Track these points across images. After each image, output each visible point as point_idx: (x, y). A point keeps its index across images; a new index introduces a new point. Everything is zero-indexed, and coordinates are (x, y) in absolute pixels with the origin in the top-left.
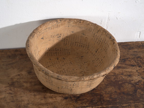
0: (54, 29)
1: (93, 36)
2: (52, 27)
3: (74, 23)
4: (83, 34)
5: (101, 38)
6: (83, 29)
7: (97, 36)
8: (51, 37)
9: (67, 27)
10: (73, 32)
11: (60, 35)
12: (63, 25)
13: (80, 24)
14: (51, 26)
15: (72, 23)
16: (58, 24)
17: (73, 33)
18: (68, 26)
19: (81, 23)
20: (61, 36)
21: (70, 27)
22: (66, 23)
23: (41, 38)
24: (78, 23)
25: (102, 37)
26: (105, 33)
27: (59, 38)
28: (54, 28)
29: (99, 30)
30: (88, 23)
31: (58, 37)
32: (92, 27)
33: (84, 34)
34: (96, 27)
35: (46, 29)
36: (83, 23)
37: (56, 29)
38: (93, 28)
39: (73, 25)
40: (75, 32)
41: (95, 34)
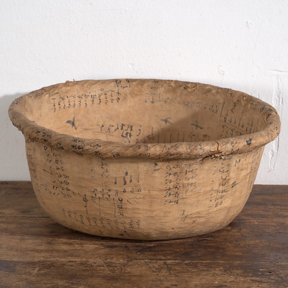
0: (109, 103)
1: (223, 127)
2: (103, 97)
3: (167, 92)
4: (197, 126)
5: (241, 124)
6: (196, 108)
7: (233, 120)
8: (100, 131)
9: (147, 104)
10: (166, 121)
11: (129, 131)
12: (137, 95)
13: (185, 92)
14: (100, 92)
15: (161, 90)
16: (121, 91)
17: (168, 124)
18: (151, 100)
19: (189, 90)
20: (133, 133)
21: (157, 104)
22: (146, 89)
23: (68, 122)
24: (179, 91)
25: (244, 118)
26: (252, 104)
27: (126, 139)
28: (109, 99)
29: (236, 101)
30: (207, 88)
31: (124, 135)
32: (218, 97)
33: (199, 125)
34: (229, 95)
35: (83, 97)
36: (193, 89)
37: (115, 105)
38: (222, 101)
39: (165, 96)
40: (171, 121)
41: (228, 118)
